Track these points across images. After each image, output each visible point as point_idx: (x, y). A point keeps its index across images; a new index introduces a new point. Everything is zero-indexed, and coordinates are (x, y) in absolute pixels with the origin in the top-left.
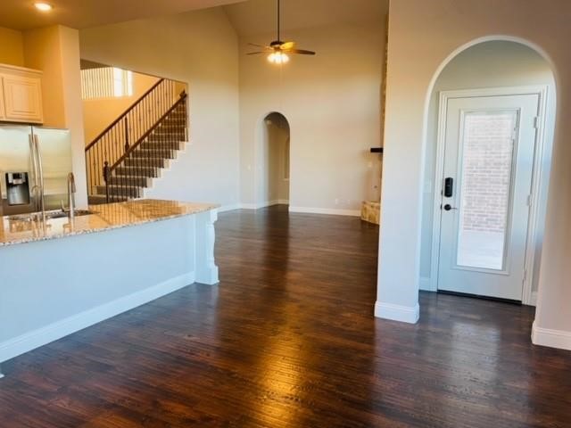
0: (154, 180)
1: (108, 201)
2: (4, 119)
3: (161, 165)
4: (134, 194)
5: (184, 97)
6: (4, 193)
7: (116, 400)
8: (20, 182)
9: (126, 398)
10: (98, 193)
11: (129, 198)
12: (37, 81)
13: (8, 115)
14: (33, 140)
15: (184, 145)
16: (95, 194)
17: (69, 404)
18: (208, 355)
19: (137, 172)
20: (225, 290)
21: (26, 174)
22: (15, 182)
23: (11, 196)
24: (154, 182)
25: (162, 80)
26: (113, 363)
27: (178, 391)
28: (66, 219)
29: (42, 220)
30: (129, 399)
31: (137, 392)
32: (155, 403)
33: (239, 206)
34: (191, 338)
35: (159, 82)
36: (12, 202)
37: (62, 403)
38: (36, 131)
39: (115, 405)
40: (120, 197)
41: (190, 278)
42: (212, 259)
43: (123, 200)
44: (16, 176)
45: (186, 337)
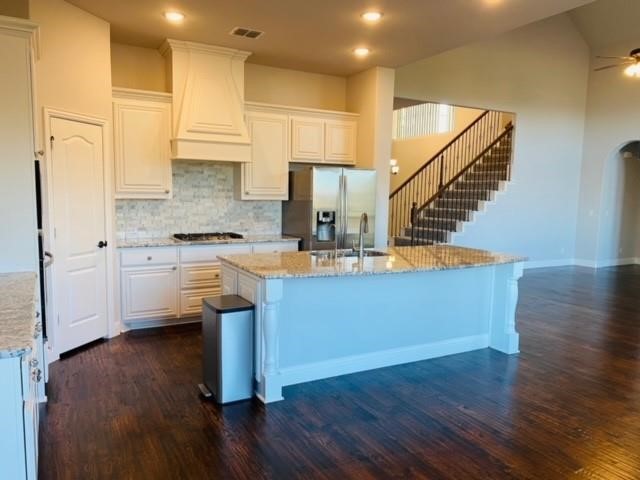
0: (464, 223)
1: (412, 244)
2: (323, 162)
3: (475, 207)
4: (441, 238)
5: (509, 128)
6: (314, 229)
7: (370, 455)
8: (328, 220)
9: (380, 455)
10: (406, 235)
11: (435, 242)
12: (354, 124)
13: (327, 158)
14: (343, 182)
15: (504, 185)
16: (403, 236)
17: (328, 444)
18: (481, 436)
19: (446, 214)
20: (524, 365)
21: (334, 213)
22: (324, 220)
23: (320, 233)
24: (463, 227)
25: (487, 112)
26: (377, 414)
27: (435, 466)
28: (356, 258)
29: (334, 257)
30: (383, 458)
31: (393, 453)
32: (407, 471)
33: (572, 262)
34: (467, 411)
35: (484, 114)
36: (320, 238)
37: (322, 440)
38: (347, 172)
39: (367, 459)
40: (425, 240)
41: (483, 341)
42: (512, 322)
43: (428, 244)
44: (326, 215)
45: (461, 408)
